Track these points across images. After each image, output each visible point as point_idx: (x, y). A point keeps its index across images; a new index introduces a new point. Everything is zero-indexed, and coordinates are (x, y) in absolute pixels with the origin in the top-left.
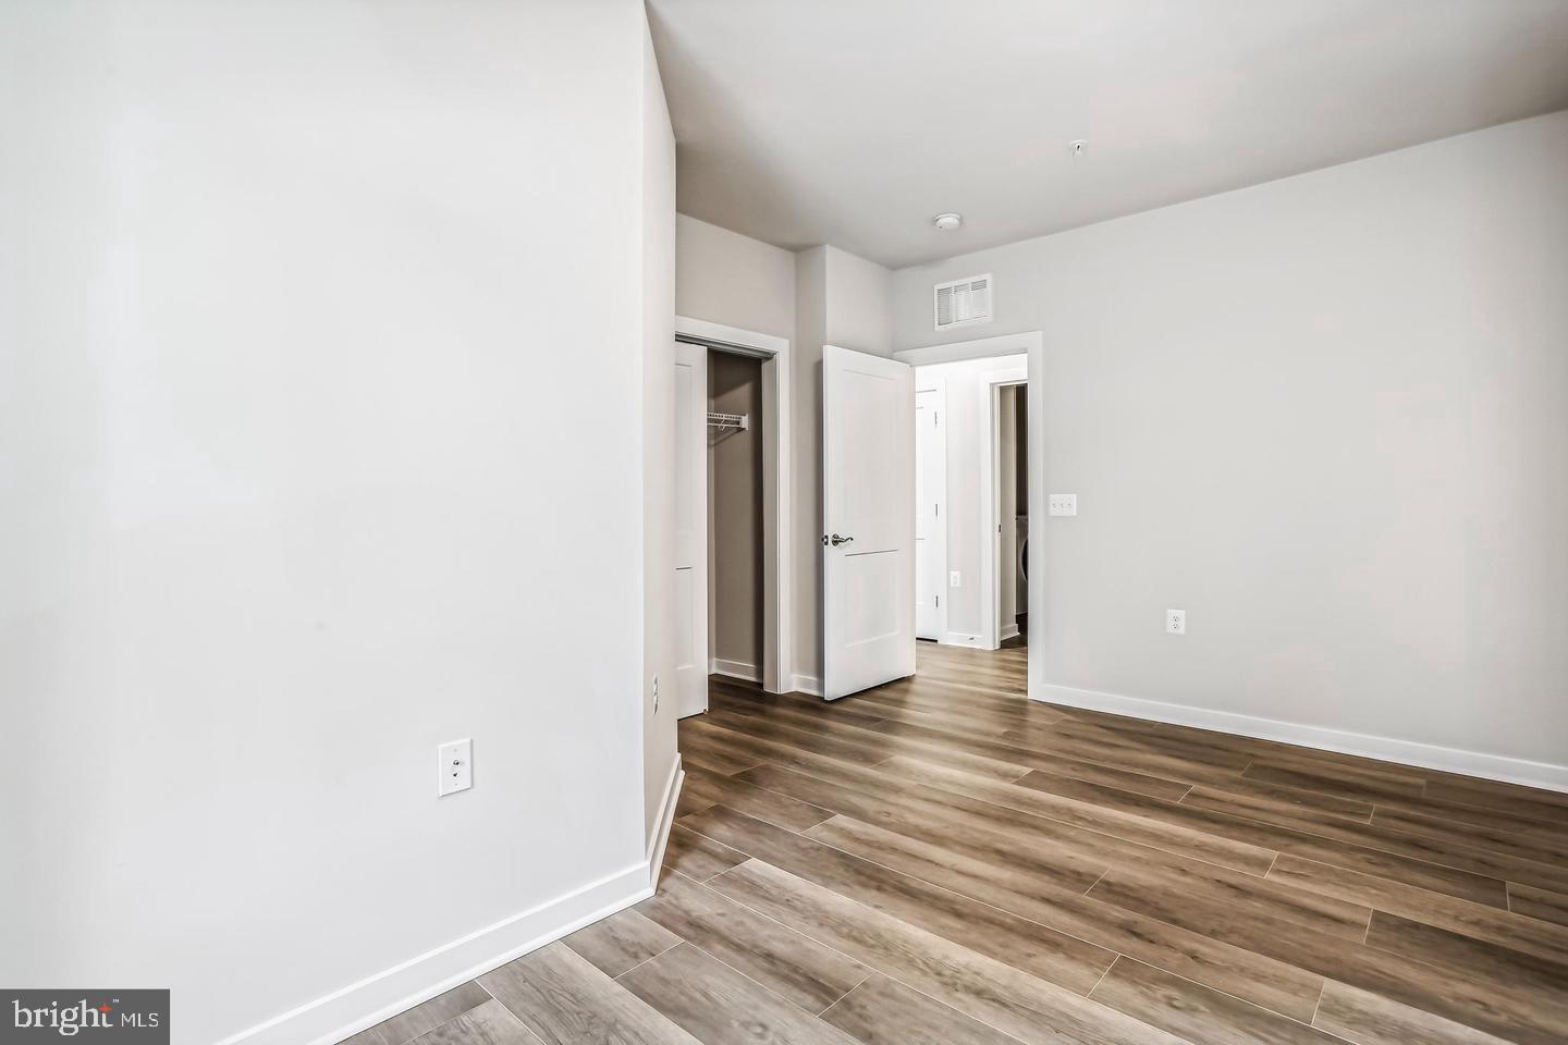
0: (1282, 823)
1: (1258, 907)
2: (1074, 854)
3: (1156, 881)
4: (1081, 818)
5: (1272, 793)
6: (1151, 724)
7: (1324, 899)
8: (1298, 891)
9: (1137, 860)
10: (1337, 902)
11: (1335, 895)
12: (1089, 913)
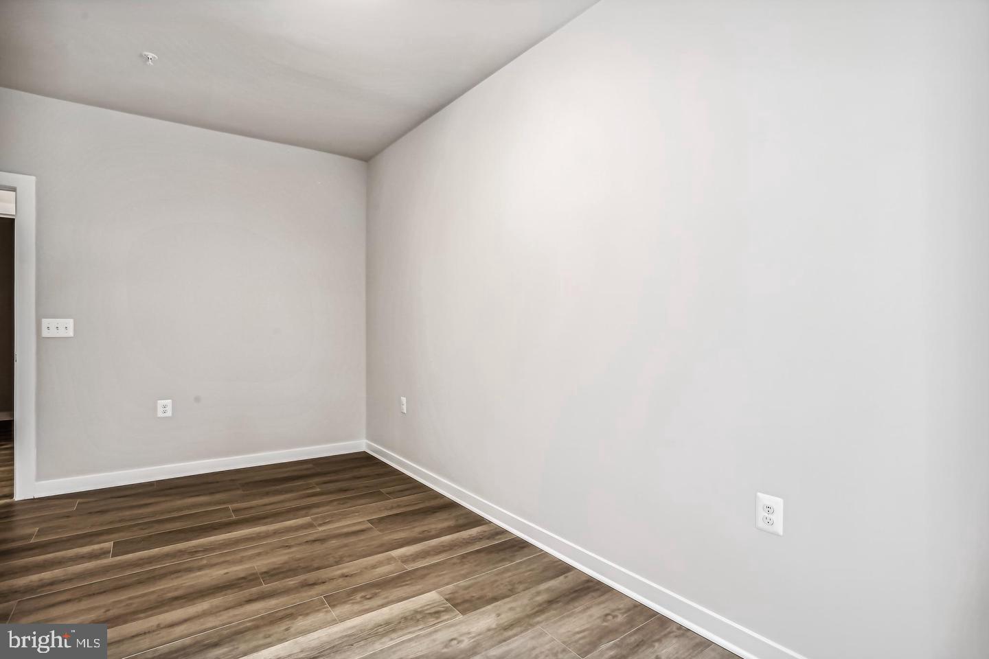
0: (288, 505)
1: (334, 543)
2: (226, 571)
3: (285, 558)
4: (196, 552)
5: (267, 494)
6: (151, 484)
7: (348, 526)
8: (338, 528)
9: (259, 554)
10: (354, 524)
11: (349, 522)
12: (279, 591)
